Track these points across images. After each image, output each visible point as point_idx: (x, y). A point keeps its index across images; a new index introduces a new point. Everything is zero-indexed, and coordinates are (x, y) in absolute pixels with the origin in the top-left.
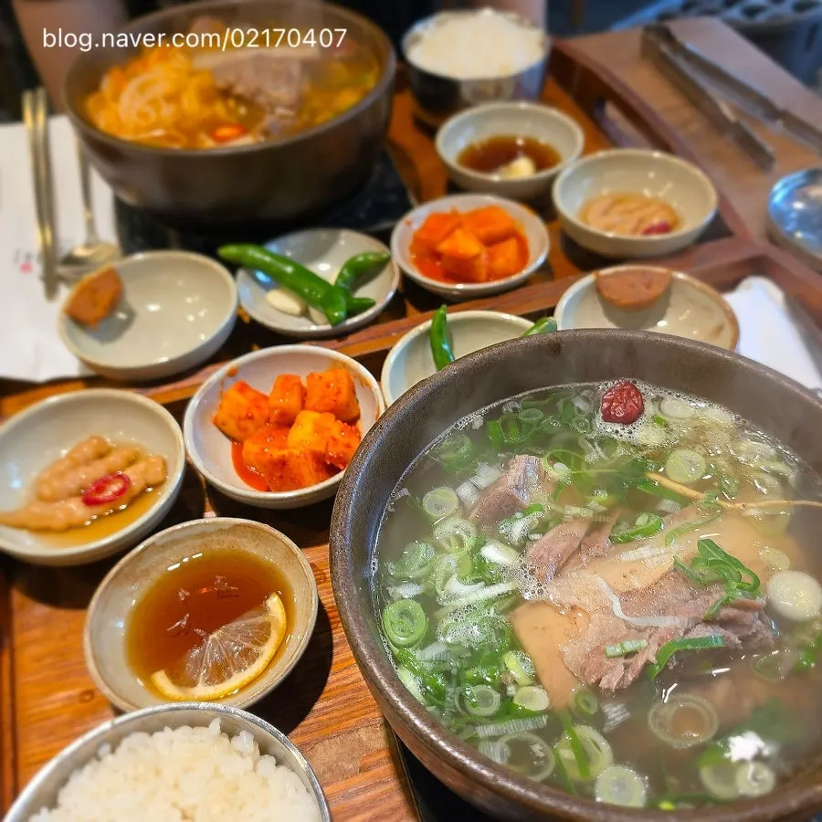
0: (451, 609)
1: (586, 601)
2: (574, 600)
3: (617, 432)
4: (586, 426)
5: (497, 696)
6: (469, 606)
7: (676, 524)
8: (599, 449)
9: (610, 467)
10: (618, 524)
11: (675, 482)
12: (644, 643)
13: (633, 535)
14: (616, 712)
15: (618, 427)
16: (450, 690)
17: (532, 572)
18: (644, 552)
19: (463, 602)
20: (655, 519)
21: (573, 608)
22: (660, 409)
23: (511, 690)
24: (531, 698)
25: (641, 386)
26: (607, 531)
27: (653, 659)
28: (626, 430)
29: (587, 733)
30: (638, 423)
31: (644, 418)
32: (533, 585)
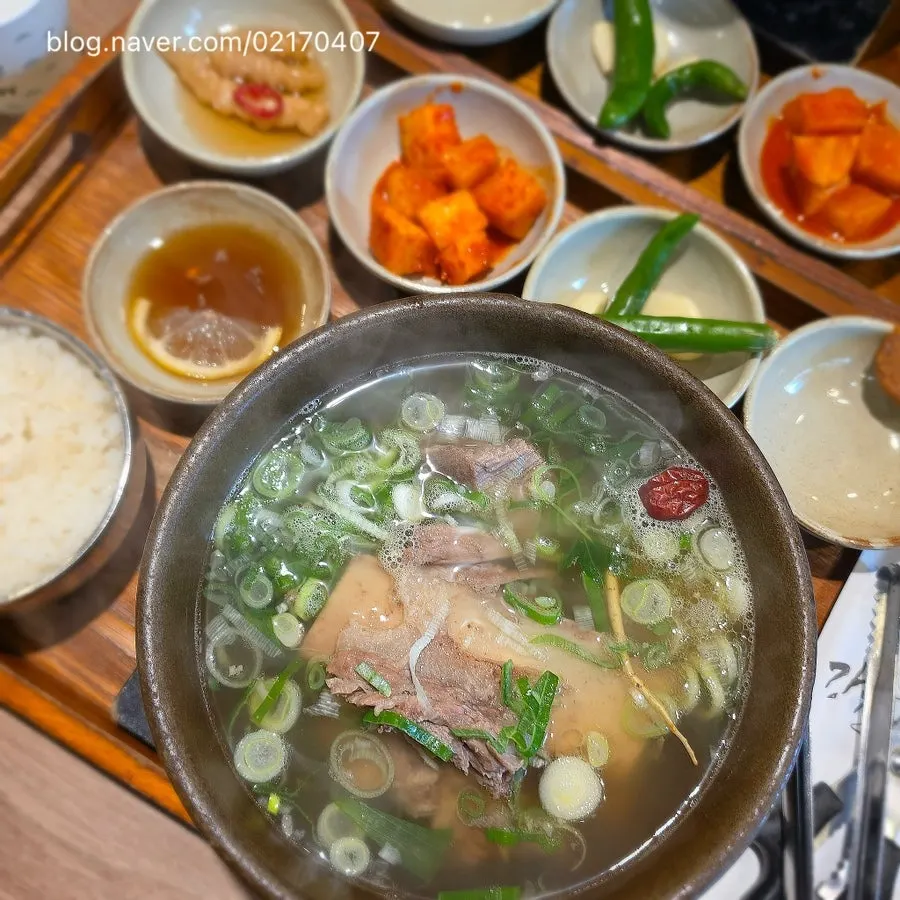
0: (320, 504)
1: (412, 611)
2: (406, 599)
3: (634, 512)
4: (619, 478)
5: (269, 598)
6: (333, 516)
7: (568, 636)
8: (600, 508)
9: (590, 532)
10: (527, 582)
11: (620, 605)
12: (388, 693)
13: (520, 605)
14: (328, 705)
15: (641, 508)
16: (245, 558)
17: (408, 545)
18: (508, 627)
19: (334, 508)
20: (556, 614)
21: (400, 604)
22: (702, 533)
23: (283, 607)
24: (287, 627)
25: (715, 496)
26: (510, 578)
27: (377, 711)
28: (646, 519)
29: (292, 694)
30: (662, 523)
31: (675, 526)
32: (395, 554)
